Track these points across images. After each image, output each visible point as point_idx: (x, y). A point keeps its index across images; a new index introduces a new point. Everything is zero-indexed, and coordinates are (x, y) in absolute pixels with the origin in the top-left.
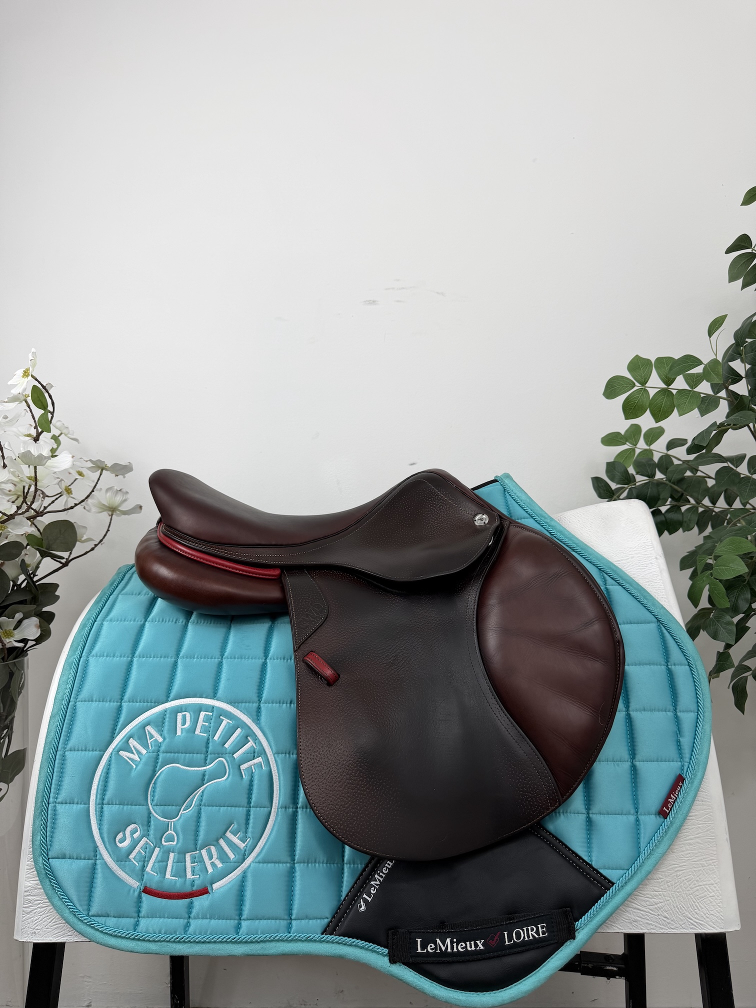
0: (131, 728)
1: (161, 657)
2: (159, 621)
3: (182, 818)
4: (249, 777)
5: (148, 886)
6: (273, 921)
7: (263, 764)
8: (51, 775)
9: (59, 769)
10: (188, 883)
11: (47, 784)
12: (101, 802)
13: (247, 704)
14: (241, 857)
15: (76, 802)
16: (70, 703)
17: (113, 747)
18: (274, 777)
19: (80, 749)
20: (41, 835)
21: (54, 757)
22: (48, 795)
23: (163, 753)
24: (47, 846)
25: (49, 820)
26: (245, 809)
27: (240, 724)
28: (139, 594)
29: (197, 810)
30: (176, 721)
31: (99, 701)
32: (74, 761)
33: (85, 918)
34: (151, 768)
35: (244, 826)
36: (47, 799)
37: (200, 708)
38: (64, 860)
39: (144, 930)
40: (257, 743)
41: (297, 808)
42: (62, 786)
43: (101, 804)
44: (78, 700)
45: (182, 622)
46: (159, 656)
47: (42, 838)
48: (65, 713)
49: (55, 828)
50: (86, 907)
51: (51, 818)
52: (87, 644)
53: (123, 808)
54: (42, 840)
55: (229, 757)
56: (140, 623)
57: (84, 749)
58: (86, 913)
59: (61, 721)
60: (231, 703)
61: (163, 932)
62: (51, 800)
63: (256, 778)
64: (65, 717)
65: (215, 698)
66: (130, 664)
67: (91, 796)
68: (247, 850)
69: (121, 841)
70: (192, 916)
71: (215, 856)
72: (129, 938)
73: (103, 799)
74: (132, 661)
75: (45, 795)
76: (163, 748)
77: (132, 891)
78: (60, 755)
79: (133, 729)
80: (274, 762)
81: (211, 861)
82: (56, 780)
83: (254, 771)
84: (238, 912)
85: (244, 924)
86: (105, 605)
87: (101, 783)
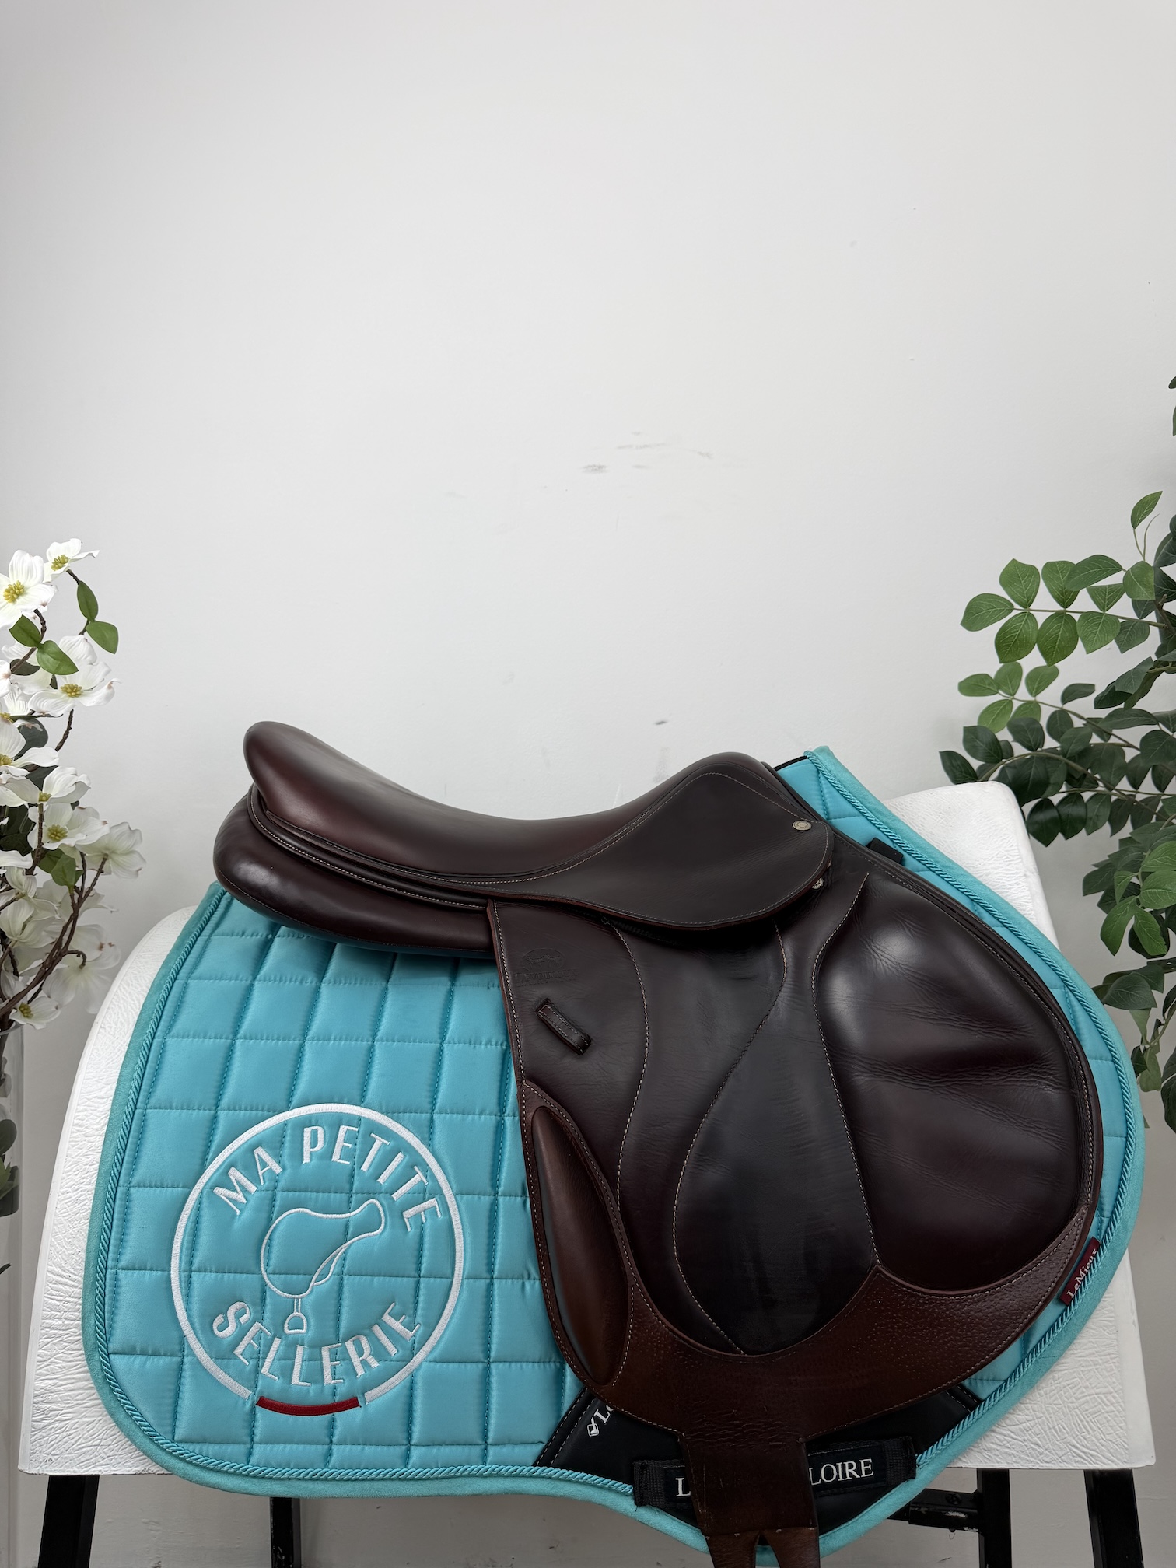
0: (233, 1150)
1: (278, 1039)
2: (275, 980)
3: (314, 1293)
4: (418, 1231)
5: (266, 1395)
6: (460, 1449)
7: (438, 1210)
8: (109, 1224)
9: (122, 1215)
10: (327, 1391)
11: (104, 1239)
12: (188, 1268)
13: (413, 1114)
14: (408, 1352)
15: (148, 1268)
16: (137, 1111)
17: (205, 1182)
18: (456, 1231)
19: (153, 1185)
20: (97, 1317)
21: (113, 1197)
22: (106, 1255)
23: (282, 1191)
24: (105, 1334)
25: (107, 1294)
26: (411, 1280)
27: (400, 1146)
28: (243, 934)
29: (338, 1281)
30: (303, 1140)
31: (182, 1108)
32: (145, 1203)
33: (168, 1445)
34: (265, 1215)
35: (412, 1306)
36: (104, 1262)
37: (338, 1121)
38: (132, 1358)
39: (262, 1463)
40: (428, 1177)
41: (492, 1278)
42: (126, 1241)
43: (188, 1271)
44: (148, 1106)
45: (311, 983)
46: (275, 1037)
47: (97, 1323)
48: (128, 1126)
49: (117, 1308)
50: (169, 1429)
51: (110, 1292)
52: (163, 1017)
53: (223, 1277)
54: (97, 1325)
55: (385, 1198)
56: (245, 983)
57: (159, 1183)
58: (170, 1436)
59: (123, 1139)
60: (386, 1113)
61: (292, 1467)
62: (110, 1263)
63: (427, 1232)
64: (129, 1132)
65: (363, 1105)
66: (231, 1049)
67: (173, 1258)
68: (416, 1342)
69: (222, 1327)
70: (335, 1439)
71: (367, 1351)
72: (240, 1475)
73: (191, 1263)
74: (233, 1045)
75: (101, 1256)
76: (281, 1185)
77: (241, 1401)
78: (123, 1193)
79: (235, 1153)
80: (456, 1206)
81: (362, 1360)
82: (117, 1233)
83: (424, 1221)
84: (405, 1435)
85: (416, 1453)
86: (189, 952)
87: (186, 1238)
